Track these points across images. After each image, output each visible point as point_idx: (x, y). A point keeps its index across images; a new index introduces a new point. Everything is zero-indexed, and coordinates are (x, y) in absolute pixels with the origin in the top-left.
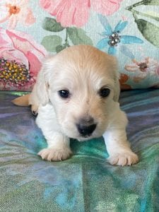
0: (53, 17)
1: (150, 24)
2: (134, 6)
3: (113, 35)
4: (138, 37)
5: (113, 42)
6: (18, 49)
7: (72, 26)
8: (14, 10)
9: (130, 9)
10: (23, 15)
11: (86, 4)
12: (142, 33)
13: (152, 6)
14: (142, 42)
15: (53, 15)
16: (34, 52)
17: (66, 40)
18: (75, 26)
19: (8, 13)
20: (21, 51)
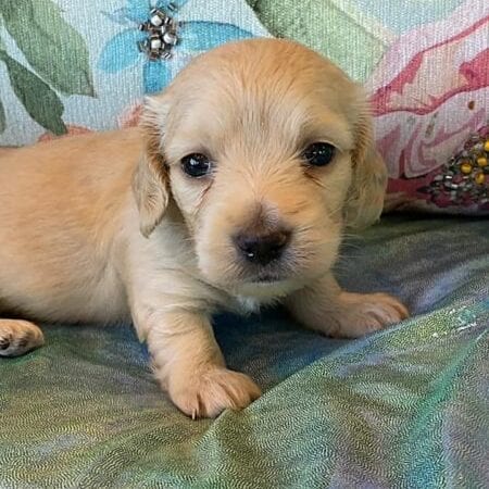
3: (155, 20)
5: (155, 44)
12: (256, 9)
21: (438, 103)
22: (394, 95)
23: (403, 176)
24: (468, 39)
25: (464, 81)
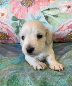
0: (15, 16)
1: (50, 17)
2: (44, 11)
4: (45, 22)
6: (4, 28)
7: (21, 19)
8: (3, 15)
9: (42, 12)
10: (5, 16)
11: (26, 11)
12: (47, 20)
13: (50, 11)
14: (47, 24)
15: (15, 15)
16: (9, 28)
17: (20, 24)
18: (22, 19)
19: (1, 16)
20: (5, 28)
21: (65, 30)
22: (61, 29)
23: (61, 38)
24: (68, 24)
25: (68, 28)
